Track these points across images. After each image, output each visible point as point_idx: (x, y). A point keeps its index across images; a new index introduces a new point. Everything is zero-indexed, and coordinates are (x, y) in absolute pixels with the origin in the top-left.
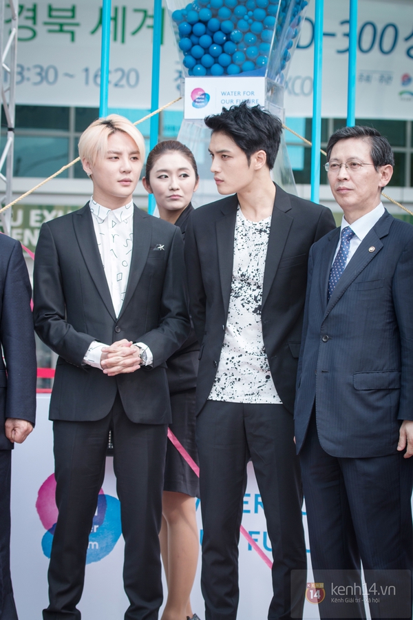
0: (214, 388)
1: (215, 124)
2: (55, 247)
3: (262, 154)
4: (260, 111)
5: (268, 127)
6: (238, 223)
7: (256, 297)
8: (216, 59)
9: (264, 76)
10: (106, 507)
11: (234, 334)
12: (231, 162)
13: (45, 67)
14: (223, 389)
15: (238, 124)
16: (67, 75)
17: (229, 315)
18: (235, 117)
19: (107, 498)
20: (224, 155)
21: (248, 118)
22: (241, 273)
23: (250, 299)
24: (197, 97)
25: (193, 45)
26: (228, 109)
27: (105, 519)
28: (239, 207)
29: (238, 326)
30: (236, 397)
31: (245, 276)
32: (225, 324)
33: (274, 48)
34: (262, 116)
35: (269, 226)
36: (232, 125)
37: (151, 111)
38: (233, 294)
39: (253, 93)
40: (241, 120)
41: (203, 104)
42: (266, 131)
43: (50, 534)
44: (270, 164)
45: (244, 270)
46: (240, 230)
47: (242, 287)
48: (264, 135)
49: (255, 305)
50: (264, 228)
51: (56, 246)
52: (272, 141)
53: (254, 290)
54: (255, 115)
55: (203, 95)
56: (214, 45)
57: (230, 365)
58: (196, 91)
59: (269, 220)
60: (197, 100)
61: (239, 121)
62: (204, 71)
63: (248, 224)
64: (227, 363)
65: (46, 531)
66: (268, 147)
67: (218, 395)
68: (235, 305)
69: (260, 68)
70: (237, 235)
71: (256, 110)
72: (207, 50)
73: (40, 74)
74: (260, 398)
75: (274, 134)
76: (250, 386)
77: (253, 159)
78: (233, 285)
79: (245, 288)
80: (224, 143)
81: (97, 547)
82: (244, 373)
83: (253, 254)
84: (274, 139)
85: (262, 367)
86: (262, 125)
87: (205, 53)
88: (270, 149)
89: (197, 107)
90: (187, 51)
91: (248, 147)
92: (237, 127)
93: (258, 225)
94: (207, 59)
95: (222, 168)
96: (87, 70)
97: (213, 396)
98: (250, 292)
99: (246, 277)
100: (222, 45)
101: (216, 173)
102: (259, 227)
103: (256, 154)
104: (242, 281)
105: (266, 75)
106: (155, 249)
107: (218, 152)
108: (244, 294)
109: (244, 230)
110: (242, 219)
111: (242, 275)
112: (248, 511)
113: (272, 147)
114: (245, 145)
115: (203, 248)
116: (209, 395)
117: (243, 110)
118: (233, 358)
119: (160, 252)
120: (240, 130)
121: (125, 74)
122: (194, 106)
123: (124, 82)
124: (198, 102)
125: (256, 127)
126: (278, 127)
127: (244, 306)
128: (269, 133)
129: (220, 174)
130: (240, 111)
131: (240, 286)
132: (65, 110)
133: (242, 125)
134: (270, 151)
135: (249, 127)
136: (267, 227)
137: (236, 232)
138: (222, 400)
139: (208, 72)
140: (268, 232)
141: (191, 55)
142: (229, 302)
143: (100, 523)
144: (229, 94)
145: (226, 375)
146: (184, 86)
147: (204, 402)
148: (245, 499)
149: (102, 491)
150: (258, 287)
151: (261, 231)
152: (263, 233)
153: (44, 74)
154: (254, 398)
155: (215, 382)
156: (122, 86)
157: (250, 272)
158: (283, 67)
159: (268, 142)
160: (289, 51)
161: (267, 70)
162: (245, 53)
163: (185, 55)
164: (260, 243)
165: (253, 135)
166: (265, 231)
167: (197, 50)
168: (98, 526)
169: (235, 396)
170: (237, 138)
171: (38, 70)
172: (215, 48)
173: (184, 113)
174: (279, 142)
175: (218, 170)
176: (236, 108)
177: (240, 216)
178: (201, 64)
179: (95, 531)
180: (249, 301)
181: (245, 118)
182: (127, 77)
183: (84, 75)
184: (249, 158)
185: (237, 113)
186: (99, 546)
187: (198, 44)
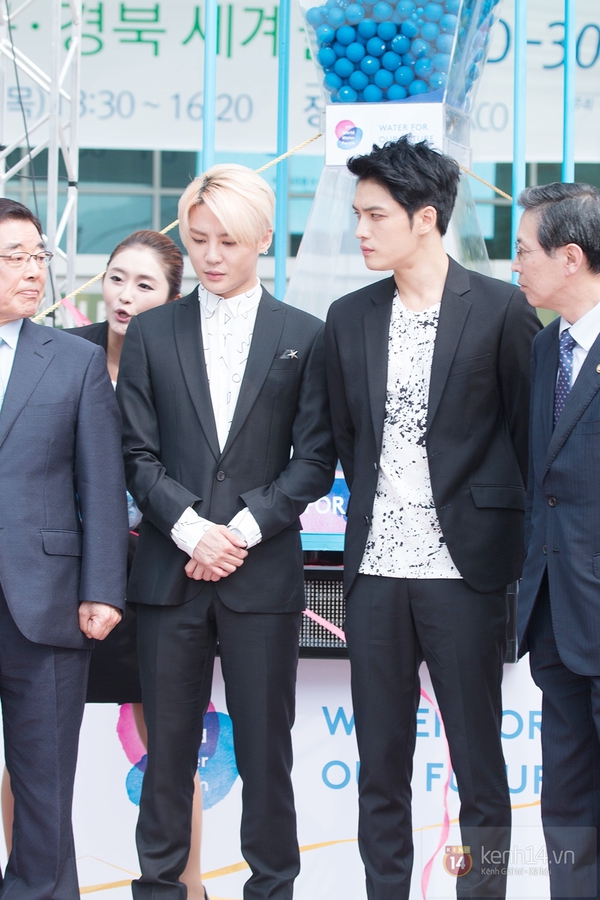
0: (366, 557)
1: (362, 168)
2: (144, 352)
3: (430, 211)
4: (427, 149)
5: (438, 172)
6: (395, 315)
7: (419, 422)
8: (371, 79)
9: (441, 101)
10: (219, 730)
11: (390, 478)
12: (384, 223)
13: (116, 93)
14: (379, 558)
15: (395, 168)
16: (148, 104)
17: (384, 450)
18: (391, 158)
19: (220, 718)
20: (374, 214)
21: (410, 159)
22: (400, 386)
23: (411, 425)
24: (345, 133)
25: (338, 57)
26: (381, 147)
27: (218, 748)
28: (396, 292)
29: (397, 465)
30: (396, 570)
31: (406, 391)
32: (378, 462)
33: (455, 61)
34: (430, 157)
35: (437, 316)
36: (386, 169)
37: (277, 156)
38: (389, 419)
39: (425, 127)
40: (400, 162)
41: (353, 143)
42: (436, 178)
43: (137, 770)
44: (442, 228)
45: (403, 383)
46: (396, 325)
47: (401, 408)
48: (433, 183)
49: (419, 433)
50: (431, 320)
51: (146, 349)
52: (445, 193)
53: (417, 412)
54: (420, 155)
55: (352, 130)
56: (367, 57)
57: (389, 523)
58: (342, 124)
59: (437, 307)
60: (344, 138)
61: (396, 164)
62: (354, 95)
63: (408, 315)
64: (384, 521)
65: (132, 766)
66: (439, 202)
67: (372, 566)
68: (391, 435)
69: (435, 90)
70: (393, 332)
71: (422, 149)
72: (357, 65)
73: (109, 103)
74: (431, 570)
75: (447, 182)
76: (417, 553)
77: (418, 217)
78: (387, 406)
79: (404, 410)
80: (376, 196)
81: (207, 789)
82: (408, 534)
83: (416, 359)
84: (448, 189)
85: (433, 525)
86: (430, 170)
87: (355, 70)
88: (442, 204)
89: (344, 148)
90: (329, 67)
91: (410, 201)
92: (393, 172)
93: (422, 314)
94: (358, 78)
95: (372, 232)
96: (177, 97)
97: (366, 569)
98: (411, 415)
99: (408, 393)
100: (379, 57)
101: (364, 239)
102: (423, 319)
103: (422, 211)
104: (401, 399)
105: (444, 100)
106: (283, 357)
107: (366, 210)
108: (403, 418)
109: (403, 325)
110: (401, 309)
111: (402, 390)
112: (426, 735)
113: (444, 201)
114: (406, 198)
115: (346, 353)
116: (359, 566)
117: (403, 148)
118: (392, 513)
119: (291, 360)
120: (399, 177)
121: (232, 103)
122: (339, 146)
123: (231, 114)
124: (346, 141)
125: (422, 173)
126: (453, 173)
127: (403, 436)
128: (441, 180)
129: (368, 241)
130: (399, 149)
131: (397, 407)
132: (146, 155)
133: (400, 169)
134: (442, 207)
135: (412, 172)
136: (435, 318)
137: (391, 328)
138: (378, 574)
139: (360, 97)
140: (436, 325)
141: (334, 72)
142: (383, 432)
143: (210, 754)
144: (390, 128)
145: (383, 537)
146: (325, 117)
147: (354, 576)
148: (420, 716)
149: (213, 708)
150: (423, 407)
151: (426, 324)
152: (428, 326)
153: (114, 103)
154: (423, 571)
155: (369, 547)
156: (229, 120)
157: (412, 384)
158: (468, 88)
159: (439, 194)
160: (477, 64)
161: (445, 93)
162: (413, 68)
163: (325, 72)
164: (425, 341)
165: (417, 184)
166: (432, 324)
167: (344, 65)
168: (207, 758)
169: (395, 568)
170: (394, 189)
171: (107, 98)
172: (369, 62)
173: (325, 157)
174: (455, 194)
175: (366, 234)
176: (392, 144)
177: (398, 305)
178: (349, 85)
179: (203, 765)
180: (410, 428)
181: (405, 159)
182: (236, 107)
183: (174, 102)
184: (411, 217)
185: (394, 152)
186: (209, 787)
187: (345, 57)
